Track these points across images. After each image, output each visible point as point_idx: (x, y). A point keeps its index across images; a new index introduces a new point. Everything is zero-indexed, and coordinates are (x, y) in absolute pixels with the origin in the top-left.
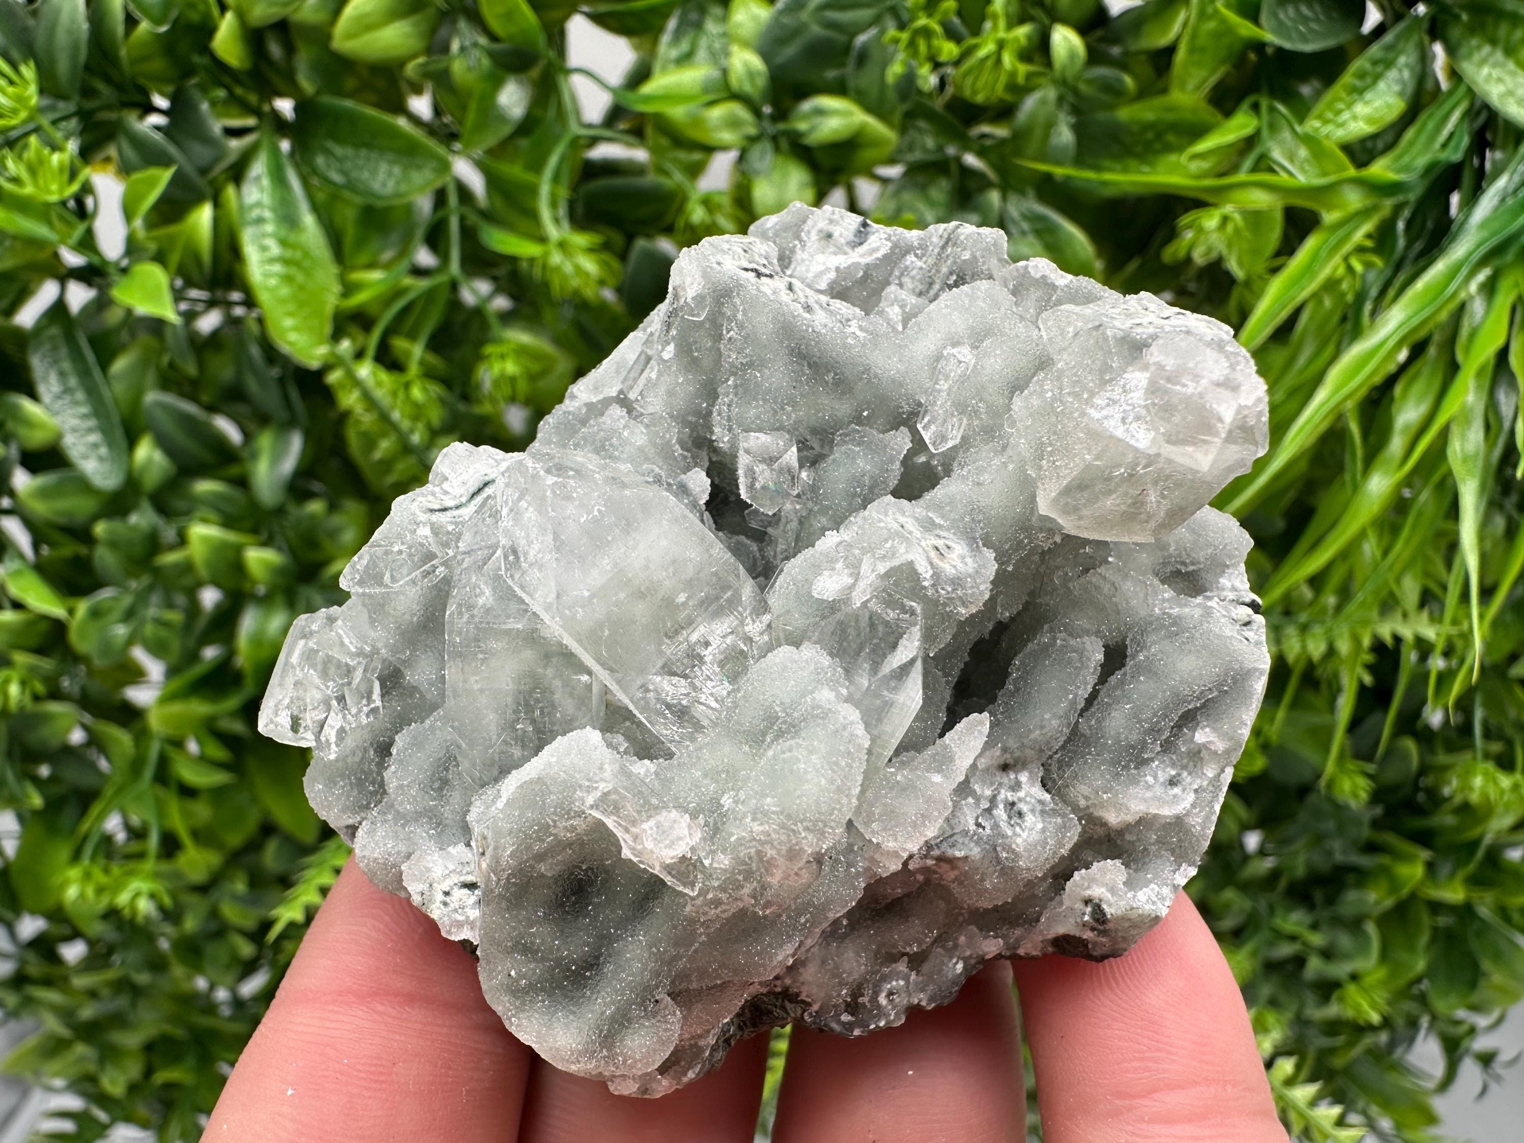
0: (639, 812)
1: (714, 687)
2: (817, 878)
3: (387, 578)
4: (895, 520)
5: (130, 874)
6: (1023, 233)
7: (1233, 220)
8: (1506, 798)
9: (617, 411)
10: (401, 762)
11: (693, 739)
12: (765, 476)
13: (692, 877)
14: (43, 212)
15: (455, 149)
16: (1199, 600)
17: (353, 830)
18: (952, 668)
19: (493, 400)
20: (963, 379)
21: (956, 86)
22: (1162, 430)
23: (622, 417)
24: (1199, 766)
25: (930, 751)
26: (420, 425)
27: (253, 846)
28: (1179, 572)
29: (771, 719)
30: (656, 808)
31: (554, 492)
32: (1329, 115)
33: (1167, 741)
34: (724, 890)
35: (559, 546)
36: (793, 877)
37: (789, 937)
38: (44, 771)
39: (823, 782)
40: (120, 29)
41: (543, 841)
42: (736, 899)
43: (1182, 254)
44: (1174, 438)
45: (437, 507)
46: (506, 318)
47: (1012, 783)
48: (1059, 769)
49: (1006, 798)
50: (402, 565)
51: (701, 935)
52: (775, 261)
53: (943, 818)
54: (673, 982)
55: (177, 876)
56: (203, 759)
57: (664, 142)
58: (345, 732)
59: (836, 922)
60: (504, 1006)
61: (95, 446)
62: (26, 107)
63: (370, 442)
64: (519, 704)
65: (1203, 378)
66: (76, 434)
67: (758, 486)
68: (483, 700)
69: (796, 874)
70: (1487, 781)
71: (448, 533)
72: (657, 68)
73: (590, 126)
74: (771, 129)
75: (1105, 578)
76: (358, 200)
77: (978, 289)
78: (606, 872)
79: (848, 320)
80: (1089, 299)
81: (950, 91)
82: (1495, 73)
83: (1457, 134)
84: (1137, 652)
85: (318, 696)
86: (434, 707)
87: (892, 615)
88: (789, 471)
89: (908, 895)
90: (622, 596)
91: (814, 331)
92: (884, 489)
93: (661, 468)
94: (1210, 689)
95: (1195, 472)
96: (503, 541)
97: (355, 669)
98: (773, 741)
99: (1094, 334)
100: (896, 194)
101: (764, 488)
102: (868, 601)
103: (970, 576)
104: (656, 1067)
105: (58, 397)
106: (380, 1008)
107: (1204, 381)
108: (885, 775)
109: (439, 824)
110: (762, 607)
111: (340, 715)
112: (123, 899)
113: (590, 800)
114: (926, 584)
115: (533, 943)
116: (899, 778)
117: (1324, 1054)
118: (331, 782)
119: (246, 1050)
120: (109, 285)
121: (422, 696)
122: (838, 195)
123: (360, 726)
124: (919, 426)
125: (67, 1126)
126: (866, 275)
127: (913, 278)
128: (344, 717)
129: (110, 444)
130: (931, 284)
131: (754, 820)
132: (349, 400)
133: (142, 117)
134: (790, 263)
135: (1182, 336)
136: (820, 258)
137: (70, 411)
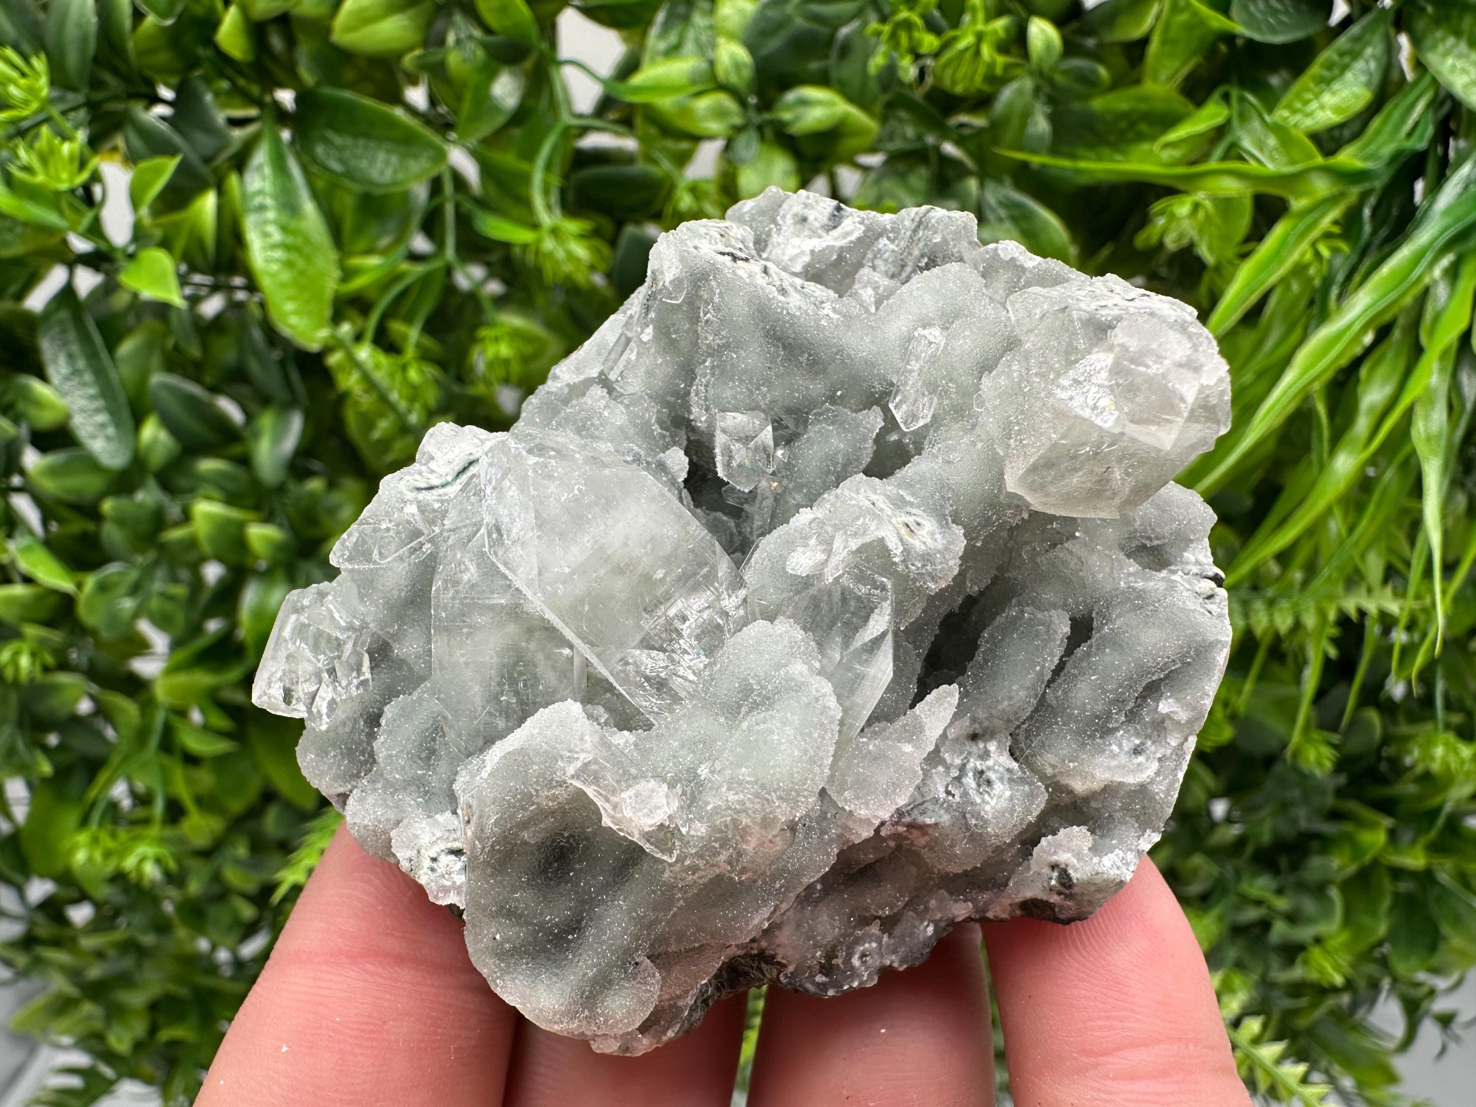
0: (618, 782)
1: (691, 660)
2: (791, 846)
3: (375, 555)
4: (867, 497)
5: (136, 839)
6: (1000, 220)
7: (1204, 207)
8: (1466, 768)
9: (597, 392)
10: (390, 733)
11: (671, 711)
12: (741, 455)
13: (670, 844)
14: (53, 199)
15: (451, 139)
16: (1164, 573)
17: (344, 798)
18: (922, 642)
19: (488, 383)
20: (933, 360)
21: (935, 76)
22: (1126, 410)
23: (603, 397)
24: (1162, 736)
25: (902, 721)
26: (417, 406)
27: (254, 813)
28: (1144, 546)
29: (746, 691)
30: (635, 778)
31: (535, 471)
32: (1298, 105)
33: (1131, 711)
34: (702, 857)
35: (541, 524)
36: (767, 844)
37: (764, 901)
38: (53, 740)
39: (796, 752)
40: (127, 22)
41: (526, 810)
42: (713, 866)
43: (1154, 240)
44: (1137, 417)
45: (423, 485)
46: (500, 302)
47: (981, 752)
48: (1027, 738)
49: (976, 768)
50: (390, 542)
51: (679, 899)
52: (751, 245)
53: (914, 786)
54: (652, 945)
55: (181, 841)
56: (206, 728)
57: (653, 131)
58: (336, 703)
59: (810, 887)
60: (489, 969)
61: (103, 426)
62: (37, 98)
63: (368, 423)
64: (503, 677)
65: (1165, 358)
66: (84, 415)
67: (734, 464)
68: (468, 673)
69: (771, 841)
70: (1448, 751)
71: (434, 511)
72: (646, 59)
73: (581, 116)
74: (756, 119)
75: (1071, 552)
76: (356, 187)
77: (949, 271)
78: (587, 839)
79: (822, 302)
80: (1058, 280)
81: (929, 80)
82: (1459, 64)
83: (1422, 122)
84: (1103, 624)
85: (310, 668)
86: (422, 679)
87: (863, 590)
88: (765, 449)
89: (879, 861)
90: (602, 572)
91: (788, 313)
92: (857, 467)
93: (640, 447)
94: (1174, 661)
95: (1159, 451)
96: (488, 519)
97: (345, 643)
98: (748, 713)
99: (1060, 315)
100: (878, 181)
101: (740, 466)
102: (840, 576)
103: (939, 552)
104: (637, 1025)
105: (67, 379)
106: (369, 967)
107: (1167, 362)
108: (857, 745)
109: (426, 793)
110: (737, 583)
111: (331, 687)
112: (129, 863)
113: (571, 770)
114: (896, 560)
115: (516, 908)
116: (871, 747)
117: (1289, 1014)
118: (322, 752)
119: (242, 1009)
120: (117, 271)
121: (410, 669)
122: (821, 182)
123: (351, 698)
124: (891, 406)
125: (75, 1082)
126: (841, 258)
127: (886, 260)
128: (335, 689)
129: (118, 424)
130: (903, 267)
131: (729, 789)
132: (350, 381)
133: (148, 107)
134: (766, 246)
135: (1146, 317)
136: (795, 241)
137: (80, 392)
